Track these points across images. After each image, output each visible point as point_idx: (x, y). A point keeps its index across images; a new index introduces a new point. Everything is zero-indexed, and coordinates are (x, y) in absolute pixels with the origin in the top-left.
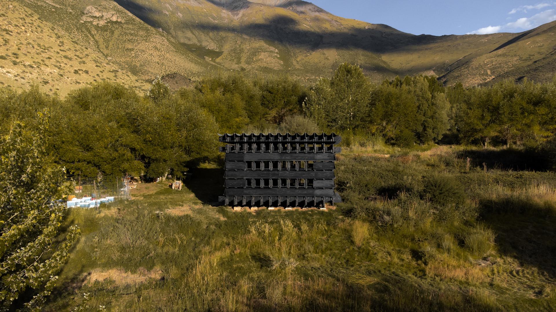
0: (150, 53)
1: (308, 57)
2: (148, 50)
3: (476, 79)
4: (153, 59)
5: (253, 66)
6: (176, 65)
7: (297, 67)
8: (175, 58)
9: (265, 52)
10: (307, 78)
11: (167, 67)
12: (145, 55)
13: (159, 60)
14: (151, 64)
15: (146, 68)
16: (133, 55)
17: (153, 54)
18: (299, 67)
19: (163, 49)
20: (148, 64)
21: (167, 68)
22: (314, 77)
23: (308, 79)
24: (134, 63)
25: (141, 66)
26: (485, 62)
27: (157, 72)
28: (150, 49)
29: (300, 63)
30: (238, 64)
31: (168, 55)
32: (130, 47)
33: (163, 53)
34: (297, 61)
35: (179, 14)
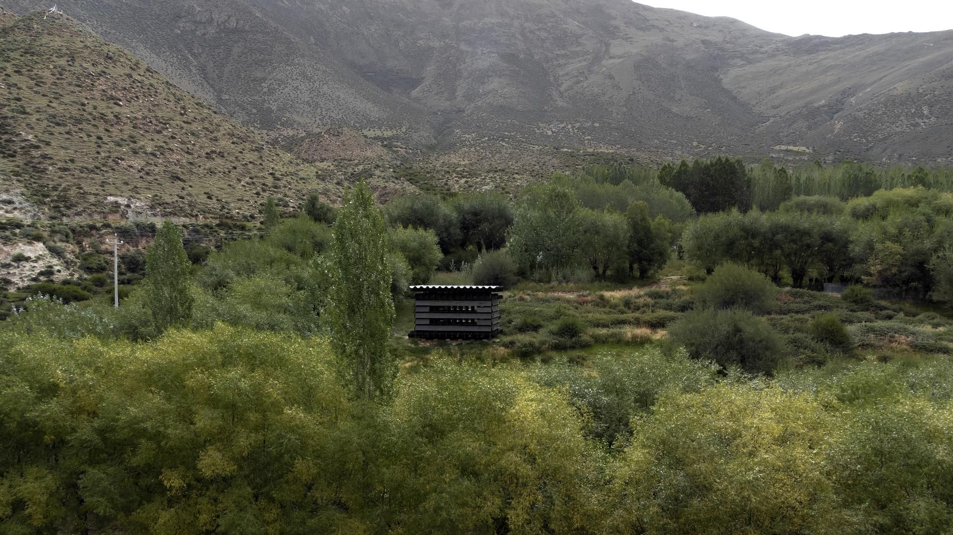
0: (295, 85)
1: (581, 84)
2: (290, 81)
3: (898, 124)
4: (300, 96)
5: (479, 104)
6: (340, 106)
7: (560, 103)
8: (337, 94)
9: (500, 77)
10: (577, 125)
11: (324, 110)
12: (286, 90)
13: (309, 99)
14: (297, 105)
15: (288, 115)
16: (265, 90)
17: (299, 88)
18: (565, 104)
19: (316, 78)
20: (292, 106)
21: (324, 113)
22: (590, 124)
23: (578, 129)
24: (266, 105)
25: (279, 109)
26: (921, 91)
27: (308, 121)
28: (294, 77)
29: (566, 94)
30: (450, 100)
31: (325, 88)
32: (259, 75)
33: (317, 84)
34: (561, 93)
35: (344, 8)
